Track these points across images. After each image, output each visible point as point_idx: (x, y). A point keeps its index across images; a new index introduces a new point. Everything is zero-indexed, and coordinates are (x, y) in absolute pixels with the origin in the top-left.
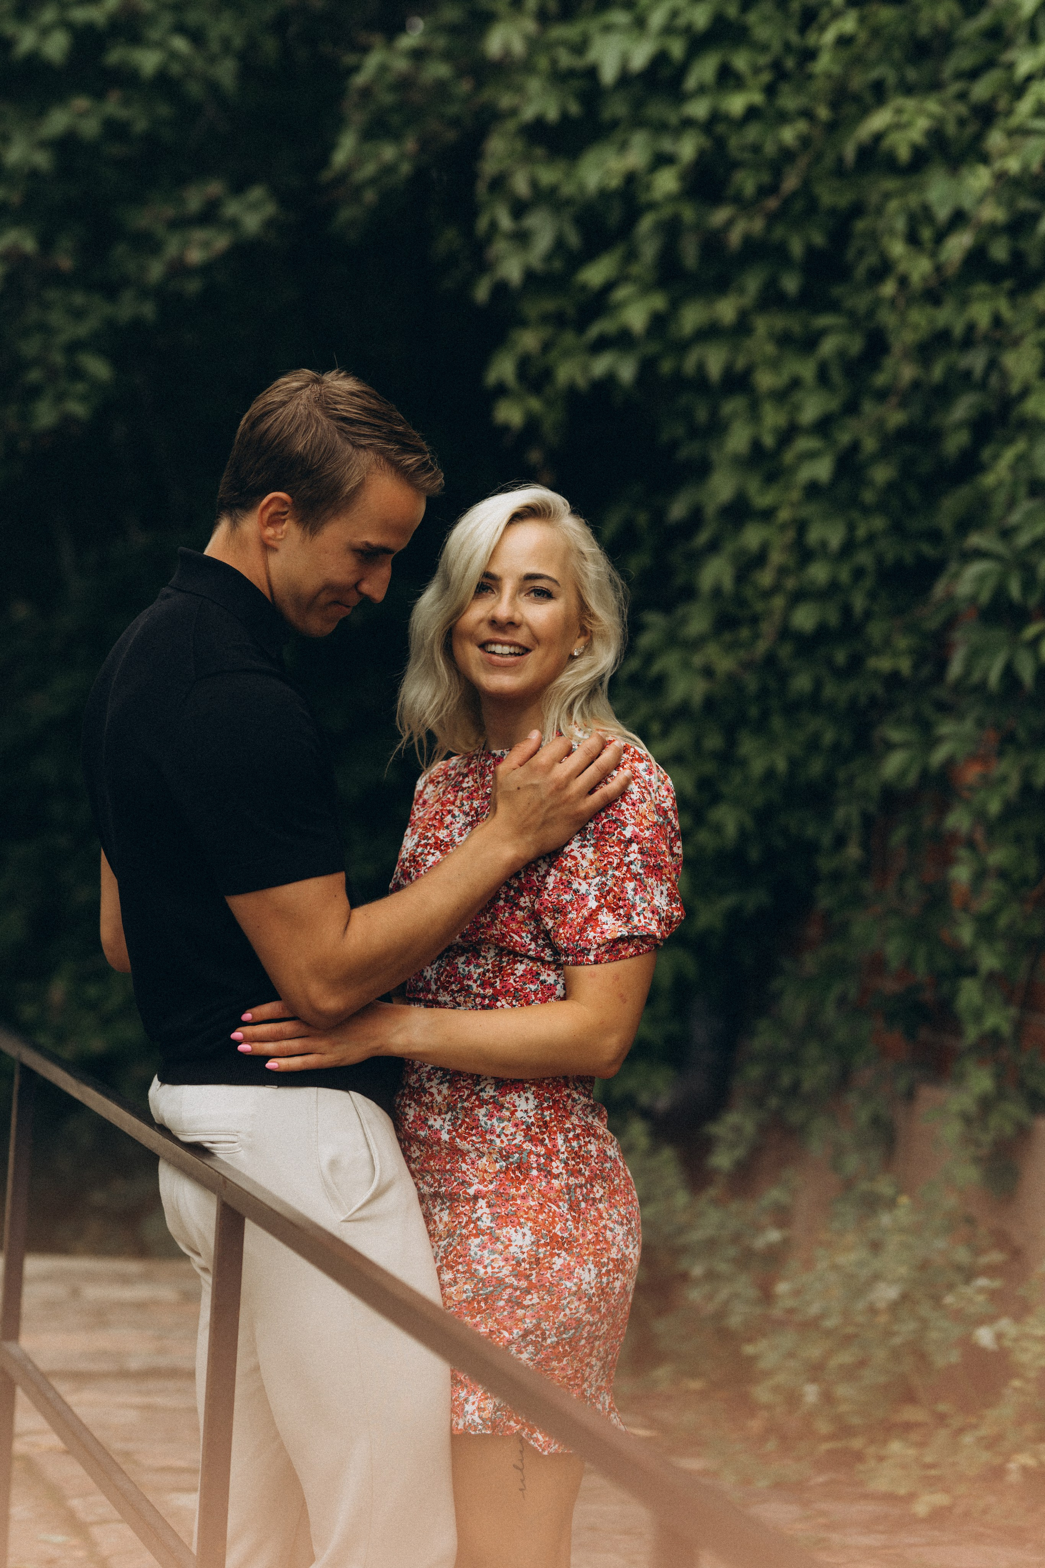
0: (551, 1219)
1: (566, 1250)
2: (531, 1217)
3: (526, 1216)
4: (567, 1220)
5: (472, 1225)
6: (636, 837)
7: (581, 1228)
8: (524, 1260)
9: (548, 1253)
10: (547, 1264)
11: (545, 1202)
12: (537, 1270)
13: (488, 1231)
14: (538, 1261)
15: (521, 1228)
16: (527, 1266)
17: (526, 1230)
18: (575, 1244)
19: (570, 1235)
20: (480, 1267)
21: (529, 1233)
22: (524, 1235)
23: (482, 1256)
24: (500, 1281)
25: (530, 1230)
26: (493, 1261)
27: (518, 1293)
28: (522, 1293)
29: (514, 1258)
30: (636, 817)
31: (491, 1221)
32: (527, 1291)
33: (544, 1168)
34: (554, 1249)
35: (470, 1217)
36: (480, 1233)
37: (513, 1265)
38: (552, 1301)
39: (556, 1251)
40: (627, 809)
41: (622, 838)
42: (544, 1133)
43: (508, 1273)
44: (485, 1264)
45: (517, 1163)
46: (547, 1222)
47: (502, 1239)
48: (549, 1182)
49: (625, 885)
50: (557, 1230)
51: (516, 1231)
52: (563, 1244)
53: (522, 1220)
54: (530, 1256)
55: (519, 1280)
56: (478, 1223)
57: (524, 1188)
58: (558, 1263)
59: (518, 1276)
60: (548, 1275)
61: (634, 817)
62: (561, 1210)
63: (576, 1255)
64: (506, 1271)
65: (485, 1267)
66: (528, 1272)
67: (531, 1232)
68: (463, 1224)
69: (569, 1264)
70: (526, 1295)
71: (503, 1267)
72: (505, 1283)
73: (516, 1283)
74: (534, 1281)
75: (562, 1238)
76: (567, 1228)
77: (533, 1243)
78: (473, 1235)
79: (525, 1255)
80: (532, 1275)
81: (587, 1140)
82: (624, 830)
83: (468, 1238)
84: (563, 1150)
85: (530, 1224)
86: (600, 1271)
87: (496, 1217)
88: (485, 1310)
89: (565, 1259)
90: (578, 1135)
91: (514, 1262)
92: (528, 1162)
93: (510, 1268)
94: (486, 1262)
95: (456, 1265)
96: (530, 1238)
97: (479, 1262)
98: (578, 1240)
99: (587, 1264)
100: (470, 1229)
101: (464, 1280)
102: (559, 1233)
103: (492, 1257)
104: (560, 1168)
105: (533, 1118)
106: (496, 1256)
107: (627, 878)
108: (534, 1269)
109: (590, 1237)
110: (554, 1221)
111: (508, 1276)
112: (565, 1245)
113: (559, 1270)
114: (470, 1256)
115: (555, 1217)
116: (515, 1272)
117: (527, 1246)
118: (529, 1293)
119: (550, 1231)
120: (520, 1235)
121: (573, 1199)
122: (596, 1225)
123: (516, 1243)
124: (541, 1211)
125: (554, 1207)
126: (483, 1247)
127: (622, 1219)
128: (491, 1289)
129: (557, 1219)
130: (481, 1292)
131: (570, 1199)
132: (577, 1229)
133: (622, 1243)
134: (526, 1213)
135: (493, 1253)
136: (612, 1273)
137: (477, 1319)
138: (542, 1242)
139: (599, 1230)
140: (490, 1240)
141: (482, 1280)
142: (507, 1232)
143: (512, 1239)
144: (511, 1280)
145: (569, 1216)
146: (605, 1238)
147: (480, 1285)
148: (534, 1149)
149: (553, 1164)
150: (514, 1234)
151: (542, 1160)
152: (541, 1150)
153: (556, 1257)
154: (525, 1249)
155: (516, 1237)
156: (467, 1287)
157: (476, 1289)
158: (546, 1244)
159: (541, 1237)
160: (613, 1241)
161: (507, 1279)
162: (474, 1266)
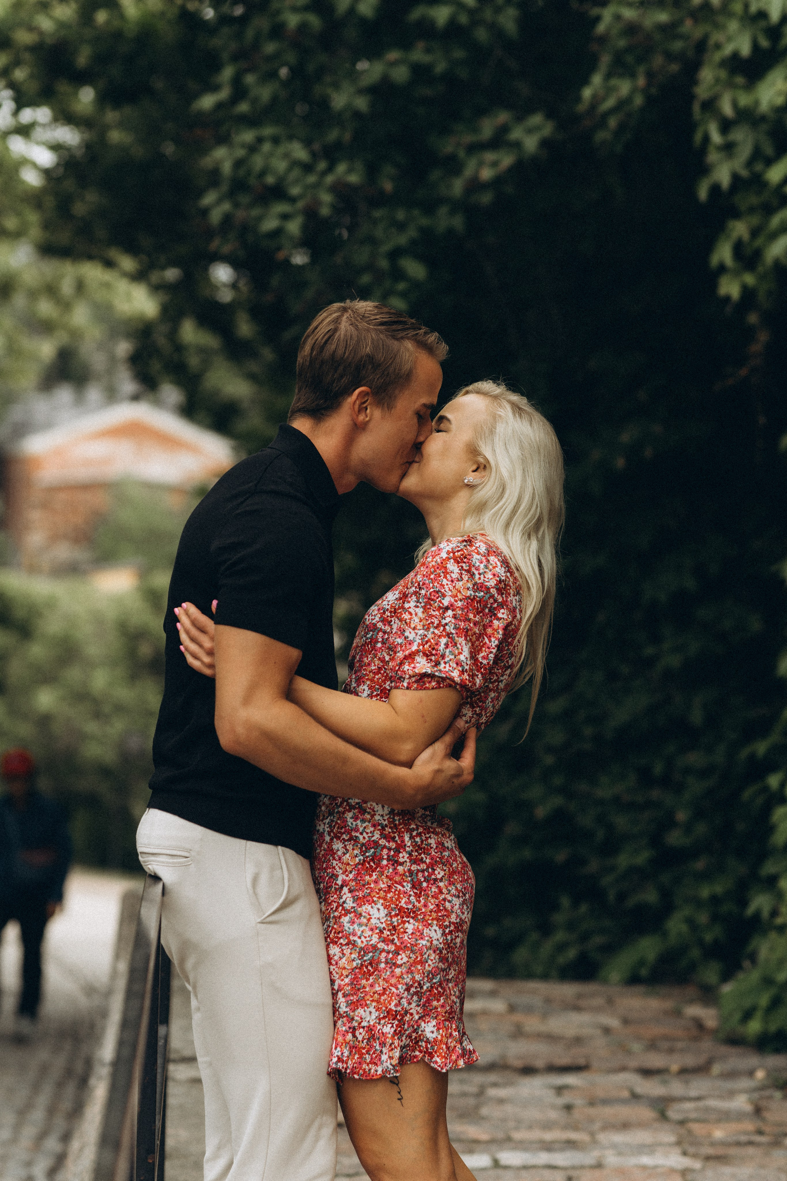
0: (397, 896)
1: (413, 918)
2: (381, 896)
3: (377, 896)
4: (410, 896)
5: (341, 908)
6: (452, 605)
7: (423, 901)
8: (384, 928)
9: (400, 921)
10: (402, 930)
11: (393, 884)
12: (397, 935)
13: (353, 910)
14: (394, 928)
15: (375, 904)
16: (388, 933)
17: (379, 905)
18: (419, 913)
19: (414, 906)
20: (356, 938)
21: (381, 908)
23: (354, 930)
24: (375, 948)
25: (382, 905)
26: (363, 932)
27: (391, 955)
29: (377, 928)
30: (453, 590)
31: (353, 902)
32: (397, 953)
33: (392, 859)
34: (403, 918)
35: (338, 903)
36: (347, 912)
37: (378, 933)
38: (417, 957)
39: (406, 919)
40: (447, 584)
41: (441, 605)
42: (395, 833)
43: (377, 940)
45: (372, 856)
46: (394, 899)
47: (364, 914)
48: (395, 869)
49: (441, 640)
50: (403, 904)
51: (372, 907)
52: (410, 913)
53: (375, 899)
54: (388, 925)
55: (386, 945)
56: (345, 905)
57: (376, 875)
58: (410, 928)
59: (386, 941)
61: (451, 591)
62: (405, 889)
63: (421, 920)
64: (375, 939)
65: (359, 938)
66: (391, 938)
67: (383, 907)
68: (334, 909)
69: (418, 928)
70: (397, 956)
71: (372, 935)
72: (378, 949)
74: (398, 944)
75: (408, 909)
76: (410, 902)
77: (386, 915)
78: (343, 915)
79: (384, 925)
81: (428, 836)
82: (443, 599)
83: (340, 917)
84: (409, 844)
85: (381, 901)
86: (444, 931)
87: (356, 899)
88: (373, 973)
89: (414, 925)
90: (420, 833)
91: (378, 931)
92: (381, 854)
93: (377, 936)
94: (359, 934)
95: (339, 940)
96: (383, 912)
99: (431, 928)
100: (340, 911)
102: (404, 906)
103: (361, 929)
104: (406, 858)
105: (386, 821)
106: (364, 928)
107: (443, 636)
108: (394, 934)
109: (432, 907)
110: (399, 897)
111: (378, 943)
112: (411, 914)
113: (412, 933)
114: (345, 931)
115: (399, 894)
116: (382, 939)
117: (383, 918)
119: (397, 905)
120: (376, 910)
121: (415, 880)
122: (437, 898)
123: (375, 916)
124: (389, 891)
125: (399, 887)
126: (352, 922)
127: (459, 893)
128: (371, 954)
129: (402, 896)
130: (365, 958)
131: (412, 880)
132: (419, 902)
133: (459, 911)
134: (378, 894)
135: (362, 926)
136: (453, 933)
137: (371, 981)
138: (393, 913)
139: (439, 902)
140: (356, 916)
141: (362, 949)
142: (366, 909)
143: (371, 913)
144: (381, 945)
145: (412, 893)
146: (445, 907)
147: (362, 953)
148: (387, 844)
149: (401, 855)
150: (371, 910)
151: (392, 853)
152: (393, 845)
153: (407, 924)
154: (383, 921)
155: (374, 912)
156: (353, 956)
157: (360, 957)
158: (396, 915)
159: (392, 910)
160: (451, 910)
161: (379, 946)
162: (352, 938)
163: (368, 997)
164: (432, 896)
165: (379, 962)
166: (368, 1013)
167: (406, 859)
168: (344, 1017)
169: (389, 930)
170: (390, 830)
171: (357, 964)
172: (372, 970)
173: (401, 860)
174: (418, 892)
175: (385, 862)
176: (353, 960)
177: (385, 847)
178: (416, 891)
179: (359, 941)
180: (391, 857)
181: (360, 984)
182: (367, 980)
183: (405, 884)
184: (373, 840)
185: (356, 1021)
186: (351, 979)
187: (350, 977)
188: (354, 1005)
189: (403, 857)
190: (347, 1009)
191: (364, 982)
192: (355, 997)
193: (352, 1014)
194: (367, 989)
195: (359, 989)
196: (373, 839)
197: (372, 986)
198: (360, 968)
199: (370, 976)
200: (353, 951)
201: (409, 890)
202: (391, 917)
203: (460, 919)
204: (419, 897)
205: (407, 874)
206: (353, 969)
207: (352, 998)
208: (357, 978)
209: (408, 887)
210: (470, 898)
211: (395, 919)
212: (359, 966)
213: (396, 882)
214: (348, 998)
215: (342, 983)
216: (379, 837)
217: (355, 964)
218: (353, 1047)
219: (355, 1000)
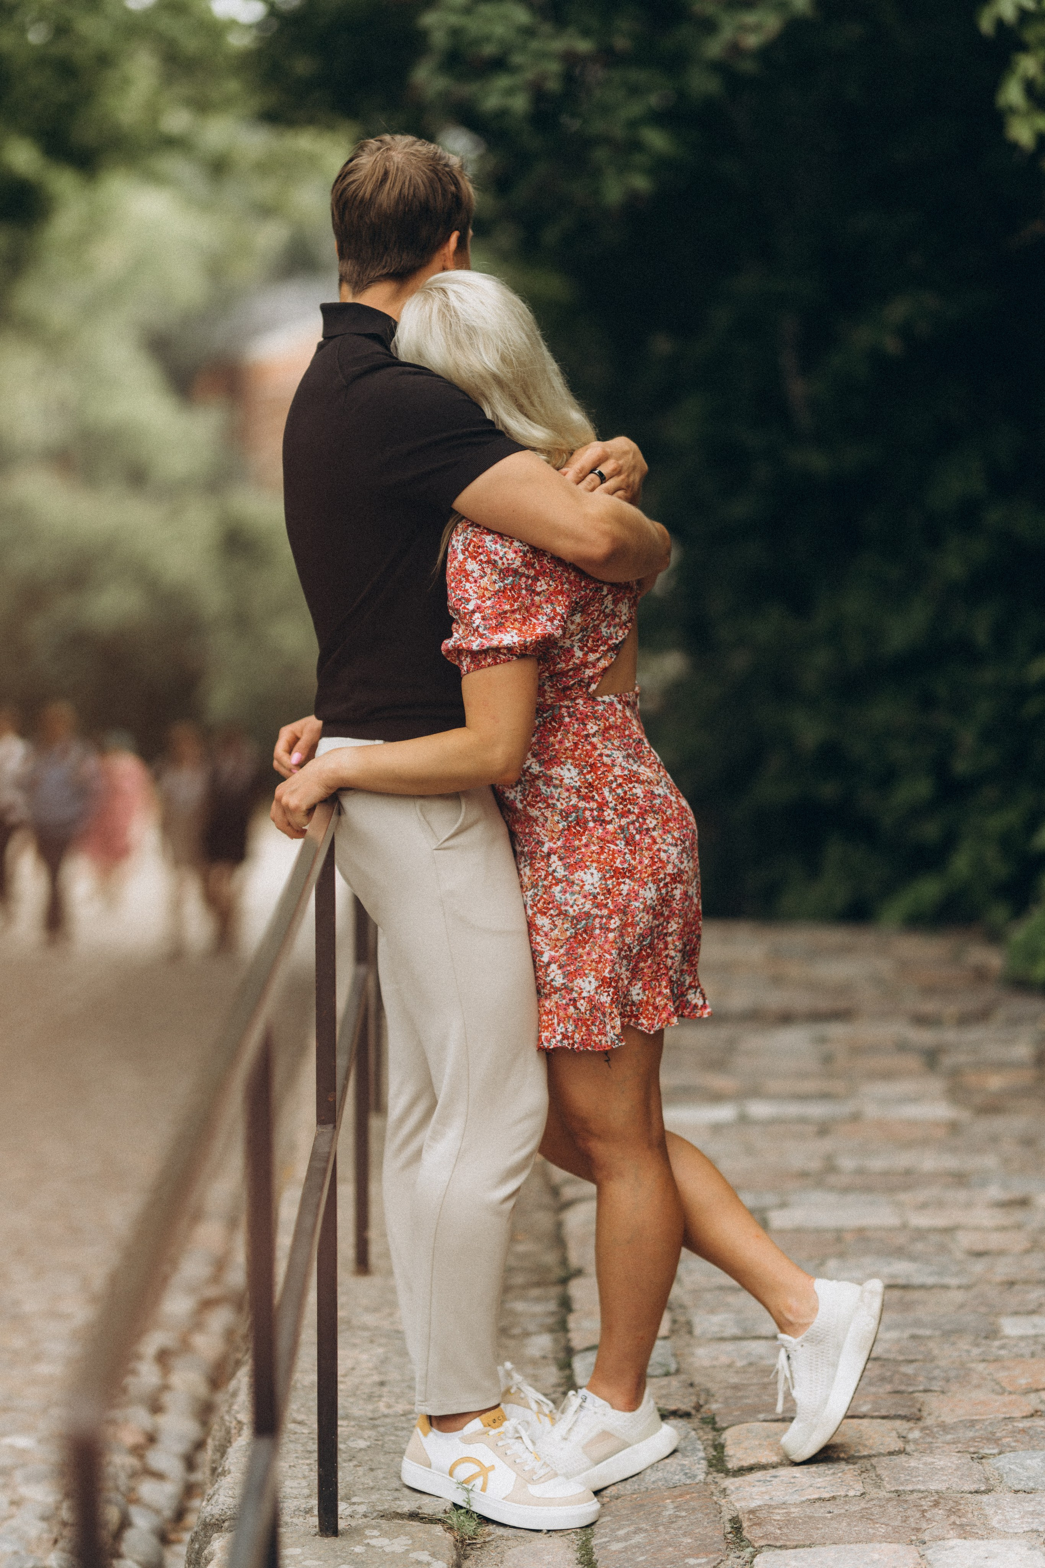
0: (611, 857)
1: (629, 877)
2: (595, 859)
3: (590, 860)
5: (551, 877)
7: (638, 857)
8: (598, 894)
9: (615, 883)
10: (617, 892)
12: (611, 898)
13: (564, 879)
14: (609, 891)
15: (589, 869)
16: (603, 897)
17: (593, 870)
18: (634, 871)
19: (629, 865)
20: (568, 908)
21: (595, 872)
22: (592, 874)
23: (566, 899)
24: (588, 914)
25: (596, 869)
26: (575, 900)
27: (604, 920)
28: (607, 919)
29: (590, 894)
32: (610, 917)
33: (598, 819)
34: (618, 879)
35: (547, 871)
37: (591, 899)
39: (621, 880)
42: (592, 791)
44: (571, 904)
45: (576, 820)
46: (608, 860)
47: (577, 882)
48: (605, 829)
50: (618, 864)
51: (586, 873)
52: (625, 873)
53: (588, 863)
54: (602, 889)
55: (601, 910)
56: (555, 874)
57: (585, 838)
58: (625, 889)
59: (599, 906)
60: (621, 900)
62: (618, 847)
63: (638, 879)
64: (588, 906)
65: (572, 906)
66: (605, 902)
67: (597, 871)
71: (585, 902)
72: (592, 915)
73: (599, 913)
74: (611, 907)
75: (623, 869)
76: (625, 861)
77: (601, 878)
78: (554, 884)
79: (598, 890)
80: (608, 903)
81: (629, 785)
83: (549, 887)
84: (610, 800)
85: (595, 865)
86: (658, 886)
87: (567, 867)
90: (620, 784)
91: (591, 897)
93: (591, 902)
94: (571, 902)
95: (548, 911)
96: (597, 875)
97: (566, 904)
98: (635, 868)
99: (647, 885)
100: (549, 880)
101: (561, 921)
102: (619, 866)
103: (574, 897)
105: (579, 782)
106: (576, 896)
108: (608, 898)
110: (614, 857)
111: (591, 909)
112: (627, 874)
113: (627, 894)
114: (557, 901)
115: (613, 854)
116: (596, 905)
117: (597, 882)
118: (612, 918)
119: (612, 866)
120: (589, 876)
121: (628, 835)
122: (651, 850)
123: (588, 882)
124: (602, 852)
125: (612, 847)
126: (564, 892)
127: (677, 841)
128: (584, 922)
129: (616, 855)
130: (579, 927)
131: (625, 836)
132: (634, 859)
133: (676, 860)
134: (590, 857)
135: (574, 895)
136: (669, 885)
137: (588, 948)
138: (608, 875)
139: (654, 853)
140: (568, 885)
141: (574, 917)
142: (579, 876)
143: (584, 880)
144: (595, 911)
145: (626, 851)
146: (659, 858)
147: (575, 922)
148: (587, 806)
149: (606, 813)
150: (584, 876)
151: (596, 813)
152: (594, 805)
153: (623, 885)
154: (597, 885)
155: (587, 878)
156: (566, 926)
157: (574, 926)
158: (612, 877)
159: (606, 872)
160: (668, 860)
161: (592, 912)
162: (563, 908)
163: (586, 966)
164: (646, 848)
165: (594, 928)
166: (587, 982)
167: (612, 816)
168: (563, 989)
169: (604, 894)
170: (586, 790)
171: (571, 933)
172: (587, 938)
173: (608, 819)
174: (633, 848)
175: (591, 824)
176: (567, 930)
177: (586, 809)
178: (630, 848)
179: (571, 910)
180: (596, 818)
181: (577, 953)
182: (584, 948)
183: (618, 842)
184: (572, 805)
185: (576, 992)
186: (566, 949)
187: (565, 947)
188: (570, 976)
189: (609, 815)
190: (565, 981)
191: (580, 950)
192: (572, 967)
193: (570, 985)
194: (585, 958)
195: (576, 959)
196: (571, 803)
197: (589, 954)
198: (575, 937)
199: (586, 943)
200: (565, 921)
201: (623, 847)
202: (606, 880)
203: (678, 869)
204: (635, 854)
205: (619, 831)
206: (567, 939)
207: (569, 968)
208: (573, 947)
209: (621, 844)
210: (692, 844)
211: (609, 882)
212: (573, 935)
213: (608, 842)
214: (565, 969)
215: (557, 954)
216: (577, 800)
217: (568, 933)
218: (578, 1019)
219: (572, 970)
